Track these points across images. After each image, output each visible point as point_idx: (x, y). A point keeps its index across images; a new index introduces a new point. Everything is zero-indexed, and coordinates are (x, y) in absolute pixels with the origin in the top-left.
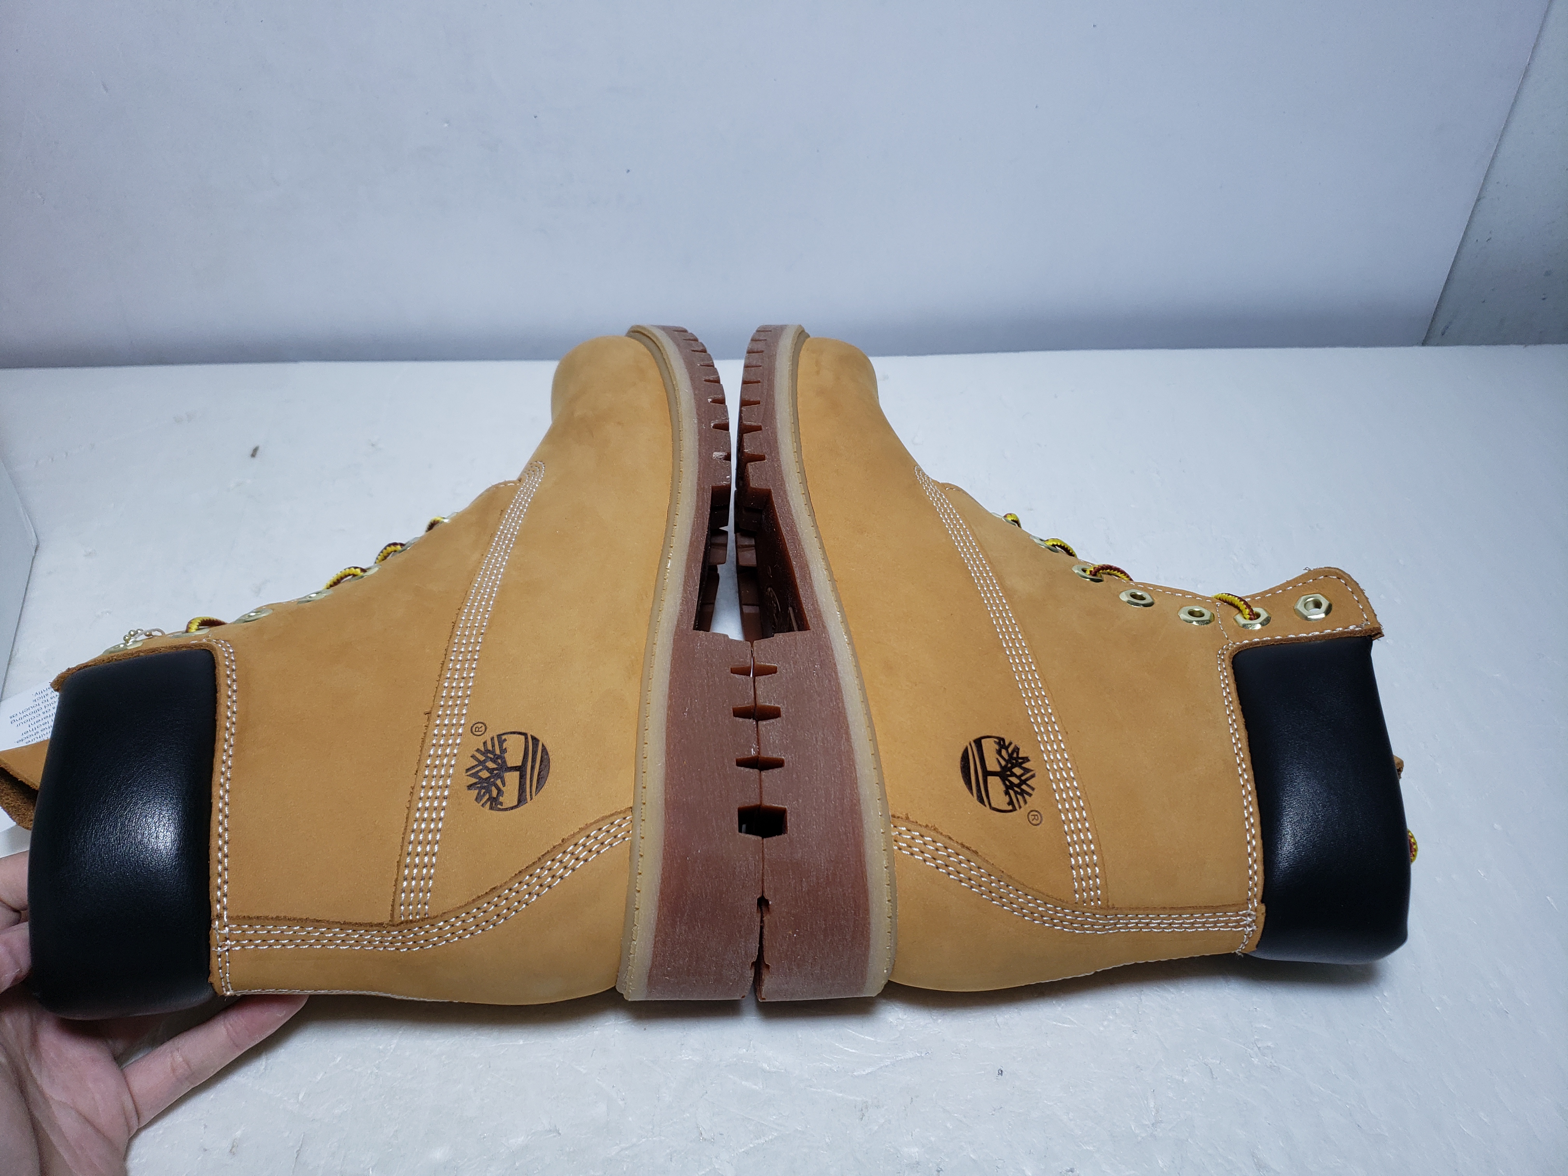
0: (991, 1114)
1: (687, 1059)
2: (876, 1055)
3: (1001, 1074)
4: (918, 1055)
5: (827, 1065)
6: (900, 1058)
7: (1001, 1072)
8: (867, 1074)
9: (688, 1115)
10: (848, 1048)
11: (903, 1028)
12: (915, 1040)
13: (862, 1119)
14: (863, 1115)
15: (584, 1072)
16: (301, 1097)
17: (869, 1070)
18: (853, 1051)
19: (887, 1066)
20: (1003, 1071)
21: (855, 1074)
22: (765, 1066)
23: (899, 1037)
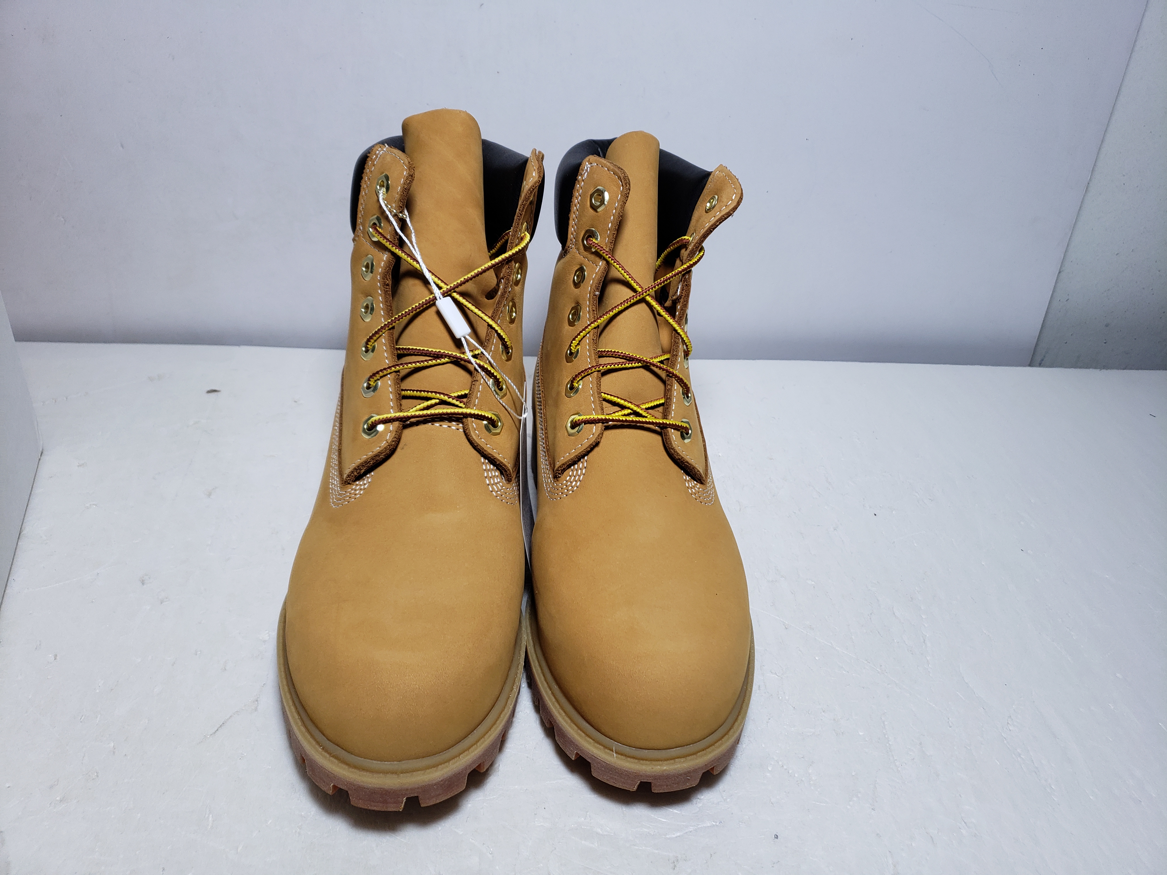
0: (771, 866)
1: (540, 825)
2: (683, 824)
3: (777, 838)
4: (714, 824)
5: (646, 830)
6: (700, 826)
7: (776, 837)
8: (676, 837)
9: (542, 865)
10: (661, 818)
11: (701, 805)
12: (711, 813)
13: (674, 869)
14: (675, 866)
15: (461, 833)
16: (240, 848)
17: (678, 834)
18: (665, 820)
19: (691, 832)
20: (778, 836)
21: (668, 836)
22: (599, 831)
23: (699, 811)
